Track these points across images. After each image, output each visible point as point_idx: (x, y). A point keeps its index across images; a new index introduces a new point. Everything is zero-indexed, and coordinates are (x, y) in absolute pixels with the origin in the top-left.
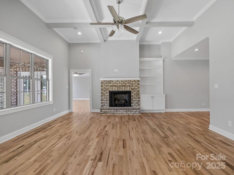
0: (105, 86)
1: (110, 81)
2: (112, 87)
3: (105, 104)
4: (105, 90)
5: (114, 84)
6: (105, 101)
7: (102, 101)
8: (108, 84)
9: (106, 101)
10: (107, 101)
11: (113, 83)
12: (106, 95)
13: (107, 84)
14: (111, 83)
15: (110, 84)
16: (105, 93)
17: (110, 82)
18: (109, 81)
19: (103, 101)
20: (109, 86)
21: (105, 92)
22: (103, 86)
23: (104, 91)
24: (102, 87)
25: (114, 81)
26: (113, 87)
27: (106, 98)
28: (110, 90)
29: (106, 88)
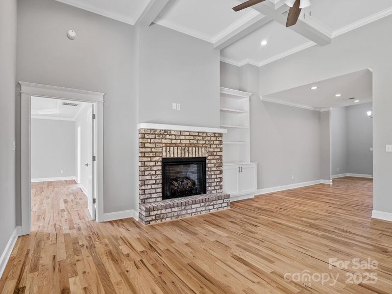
0: (153, 145)
1: (165, 131)
2: (168, 148)
3: (151, 194)
4: (151, 155)
5: (173, 141)
6: (151, 184)
7: (145, 185)
8: (159, 141)
9: (153, 186)
10: (156, 186)
11: (170, 137)
12: (155, 168)
13: (156, 141)
14: (168, 137)
15: (163, 141)
16: (152, 164)
17: (163, 134)
18: (163, 132)
19: (147, 185)
20: (161, 145)
21: (151, 161)
22: (147, 145)
23: (149, 159)
24: (145, 147)
25: (173, 133)
26: (172, 148)
27: (153, 177)
28: (164, 156)
29: (153, 150)
